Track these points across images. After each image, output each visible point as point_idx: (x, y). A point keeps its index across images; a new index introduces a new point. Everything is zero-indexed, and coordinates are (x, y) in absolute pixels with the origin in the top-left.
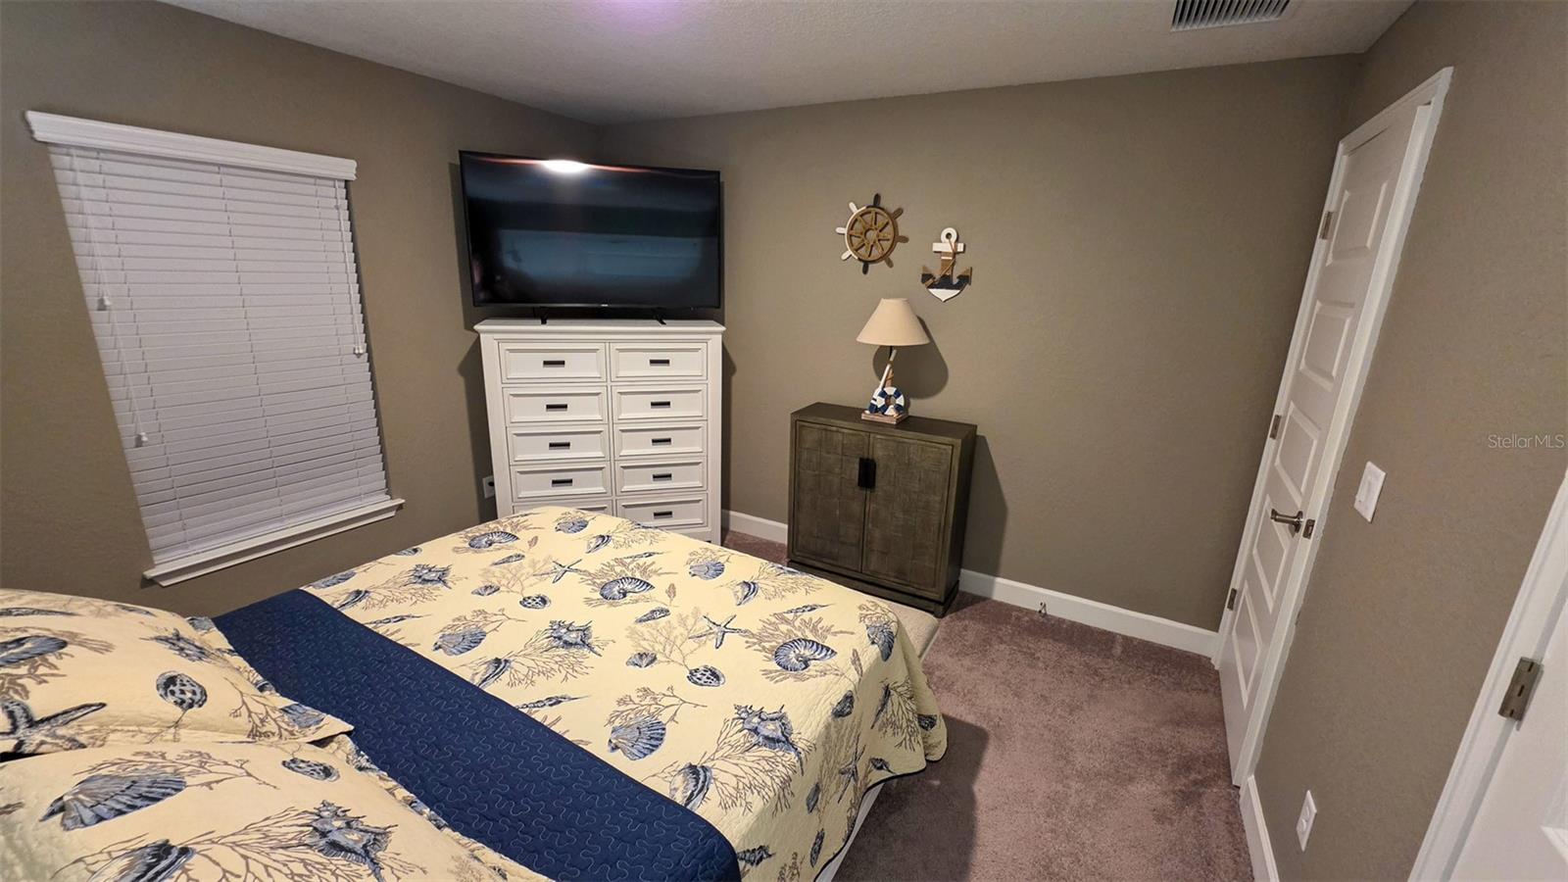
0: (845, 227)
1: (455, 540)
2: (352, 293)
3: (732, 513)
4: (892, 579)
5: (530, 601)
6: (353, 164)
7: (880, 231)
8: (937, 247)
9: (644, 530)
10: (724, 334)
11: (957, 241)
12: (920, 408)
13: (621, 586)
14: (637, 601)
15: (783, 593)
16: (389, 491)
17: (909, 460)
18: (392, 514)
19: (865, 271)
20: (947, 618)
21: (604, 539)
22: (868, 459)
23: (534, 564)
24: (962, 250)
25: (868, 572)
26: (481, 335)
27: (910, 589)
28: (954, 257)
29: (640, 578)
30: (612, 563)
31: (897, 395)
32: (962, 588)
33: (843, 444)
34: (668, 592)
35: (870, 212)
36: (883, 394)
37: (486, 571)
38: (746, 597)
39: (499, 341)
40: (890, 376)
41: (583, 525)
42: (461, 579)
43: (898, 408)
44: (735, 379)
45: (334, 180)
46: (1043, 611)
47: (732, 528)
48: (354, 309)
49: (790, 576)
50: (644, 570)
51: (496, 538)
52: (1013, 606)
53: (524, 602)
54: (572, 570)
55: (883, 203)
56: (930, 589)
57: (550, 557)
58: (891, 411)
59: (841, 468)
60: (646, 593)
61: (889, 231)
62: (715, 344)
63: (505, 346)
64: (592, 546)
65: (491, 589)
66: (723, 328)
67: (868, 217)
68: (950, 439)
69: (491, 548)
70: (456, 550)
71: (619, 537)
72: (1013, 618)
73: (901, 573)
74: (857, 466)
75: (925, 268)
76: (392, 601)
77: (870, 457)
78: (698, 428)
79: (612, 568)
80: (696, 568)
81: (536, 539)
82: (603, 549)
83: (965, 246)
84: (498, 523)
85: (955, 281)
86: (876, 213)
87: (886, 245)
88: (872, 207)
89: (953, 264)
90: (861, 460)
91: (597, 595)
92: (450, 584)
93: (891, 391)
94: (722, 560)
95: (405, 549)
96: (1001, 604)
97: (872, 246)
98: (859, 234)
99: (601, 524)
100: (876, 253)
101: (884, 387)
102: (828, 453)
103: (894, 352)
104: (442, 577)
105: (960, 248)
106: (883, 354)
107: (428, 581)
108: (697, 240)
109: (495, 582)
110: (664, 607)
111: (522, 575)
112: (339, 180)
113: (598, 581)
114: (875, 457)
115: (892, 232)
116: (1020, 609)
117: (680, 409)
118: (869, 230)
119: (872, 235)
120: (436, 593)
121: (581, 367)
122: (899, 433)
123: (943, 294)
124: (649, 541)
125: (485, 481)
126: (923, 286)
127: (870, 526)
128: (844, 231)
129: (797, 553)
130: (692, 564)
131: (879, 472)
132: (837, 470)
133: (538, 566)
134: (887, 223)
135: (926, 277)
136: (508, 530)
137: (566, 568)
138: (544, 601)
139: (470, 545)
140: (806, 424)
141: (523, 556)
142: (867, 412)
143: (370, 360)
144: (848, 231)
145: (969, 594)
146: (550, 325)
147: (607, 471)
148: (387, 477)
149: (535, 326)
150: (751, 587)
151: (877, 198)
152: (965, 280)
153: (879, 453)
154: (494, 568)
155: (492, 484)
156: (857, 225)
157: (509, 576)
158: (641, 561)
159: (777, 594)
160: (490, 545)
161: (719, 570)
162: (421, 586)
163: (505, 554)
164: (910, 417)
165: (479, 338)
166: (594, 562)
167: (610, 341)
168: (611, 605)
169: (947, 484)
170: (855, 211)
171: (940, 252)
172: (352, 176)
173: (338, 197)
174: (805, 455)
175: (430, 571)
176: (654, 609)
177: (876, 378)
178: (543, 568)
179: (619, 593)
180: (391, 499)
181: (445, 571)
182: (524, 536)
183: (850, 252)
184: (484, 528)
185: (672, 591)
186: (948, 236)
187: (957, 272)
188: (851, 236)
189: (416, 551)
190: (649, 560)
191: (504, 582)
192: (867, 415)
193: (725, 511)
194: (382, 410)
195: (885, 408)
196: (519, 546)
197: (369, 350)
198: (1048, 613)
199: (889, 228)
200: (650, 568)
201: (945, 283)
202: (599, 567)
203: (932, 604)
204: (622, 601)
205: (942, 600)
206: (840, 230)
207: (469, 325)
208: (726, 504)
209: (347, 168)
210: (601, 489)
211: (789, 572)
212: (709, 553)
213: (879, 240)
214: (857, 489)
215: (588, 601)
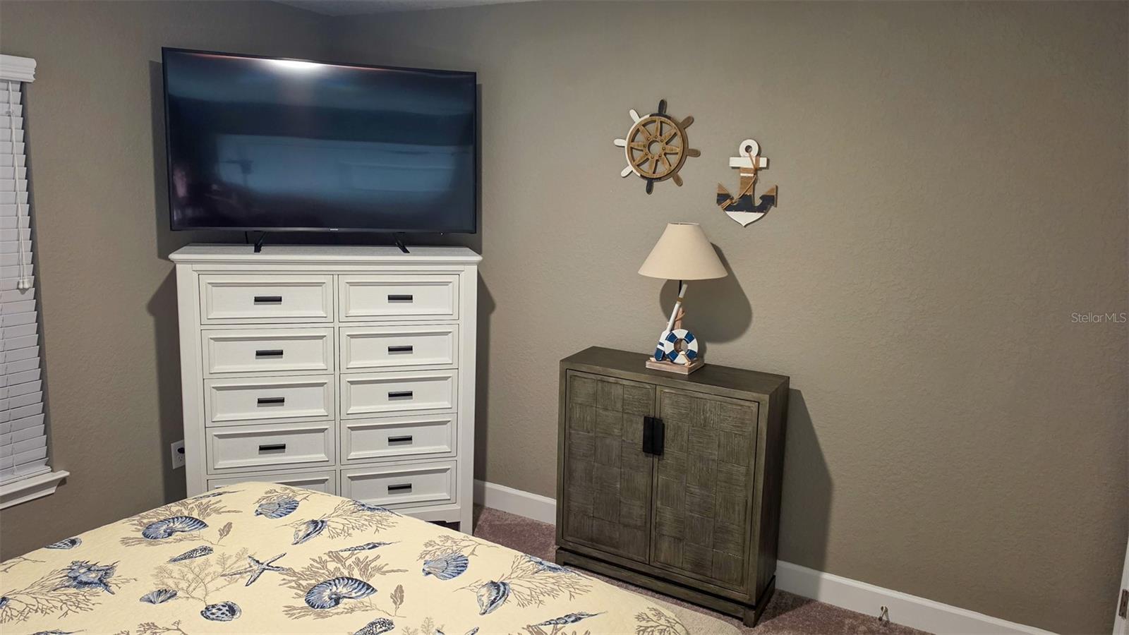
0: (625, 139)
1: (126, 527)
2: (20, 215)
3: (488, 485)
4: (687, 573)
5: (214, 611)
6: (32, 63)
7: (667, 143)
8: (734, 162)
9: (369, 513)
10: (479, 264)
11: (759, 155)
12: (718, 354)
13: (334, 589)
14: (352, 610)
15: (541, 597)
16: (50, 462)
17: (705, 419)
18: (52, 490)
19: (649, 190)
20: (761, 627)
21: (317, 526)
22: (654, 419)
23: (223, 560)
24: (765, 166)
25: (658, 565)
26: (178, 266)
27: (711, 588)
28: (756, 174)
29: (359, 578)
30: (325, 557)
31: (689, 338)
32: (780, 585)
33: (623, 399)
34: (393, 597)
35: (655, 121)
36: (672, 338)
37: (161, 570)
38: (493, 602)
39: (200, 273)
40: (680, 316)
41: (292, 507)
42: (128, 581)
43: (690, 355)
44: (494, 318)
45: (7, 81)
46: (884, 618)
47: (488, 504)
48: (21, 233)
49: (551, 574)
50: (364, 566)
51: (178, 525)
52: (845, 611)
53: (207, 613)
54: (273, 569)
55: (669, 112)
56: (736, 587)
57: (245, 550)
58: (681, 359)
59: (621, 429)
60: (366, 599)
61: (677, 143)
62: (470, 275)
63: (206, 279)
64: (301, 534)
65: (165, 595)
66: (478, 258)
67: (652, 127)
68: (754, 394)
69: (171, 539)
70: (125, 541)
71: (335, 523)
72: (846, 628)
73: (698, 566)
74: (641, 427)
75: (720, 187)
76: (36, 611)
77: (657, 416)
78: (446, 378)
79: (323, 564)
80: (432, 564)
81: (229, 526)
82: (314, 539)
83: (768, 161)
84: (183, 505)
85: (758, 202)
86: (661, 122)
87: (674, 160)
88: (657, 115)
89: (755, 183)
90: (645, 417)
91: (302, 603)
92: (113, 588)
93: (681, 333)
94: (465, 552)
95: (60, 540)
96: (830, 609)
97: (657, 161)
98: (641, 146)
99: (315, 504)
100: (662, 169)
101: (672, 329)
102: (606, 409)
103: (684, 287)
104: (103, 578)
105: (763, 162)
106: (671, 290)
107: (86, 583)
108: (451, 149)
109: (171, 584)
110: (387, 617)
111: (207, 575)
112: (13, 82)
113: (304, 583)
114: (662, 415)
115: (681, 145)
116: (855, 616)
117: (424, 356)
118: (654, 141)
119: (657, 148)
120: (94, 600)
121: (300, 304)
122: (693, 386)
123: (743, 218)
124: (374, 527)
125: (174, 446)
126: (719, 209)
127: (659, 503)
128: (624, 143)
129: (569, 538)
130: (427, 558)
131: (669, 434)
132: (616, 431)
133: (229, 563)
134: (675, 134)
135: (722, 197)
136: (195, 515)
137: (264, 566)
138: (232, 610)
139: (144, 534)
140: (579, 374)
141: (211, 550)
142: (653, 359)
143: (37, 296)
144: (629, 144)
145: (790, 594)
146: (267, 254)
147: (331, 433)
148: (48, 443)
149: (245, 255)
150: (499, 590)
151: (663, 104)
152: (769, 201)
153: (668, 411)
154: (171, 566)
155: (182, 451)
156: (640, 137)
157: (190, 576)
158: (362, 555)
159: (533, 598)
160: (170, 535)
161: (460, 566)
162: (74, 590)
163: (187, 547)
164: (705, 364)
165: (175, 269)
166: (301, 557)
167: (339, 273)
168: (319, 616)
169: (753, 452)
170: (637, 120)
171: (738, 168)
172: (29, 78)
173: (11, 101)
174: (577, 413)
175: (89, 570)
176: (373, 620)
177: (664, 319)
178: (236, 565)
179: (331, 599)
180: (52, 471)
181: (108, 571)
182: (215, 522)
183: (630, 168)
184: (163, 512)
185: (398, 596)
186: (748, 149)
187: (760, 191)
188: (632, 148)
189: (73, 542)
190: (371, 554)
191: (184, 585)
192: (652, 364)
193: (480, 482)
194: (48, 358)
195: (674, 354)
196: (208, 536)
197: (36, 284)
198: (891, 621)
199: (677, 141)
200: (372, 565)
201: (745, 204)
202: (307, 563)
203: (740, 608)
204: (334, 610)
205: (753, 602)
206: (619, 142)
207: (164, 253)
208: (480, 473)
209: (25, 68)
210: (322, 457)
211: (551, 569)
212: (449, 543)
213: (665, 154)
214: (642, 456)
215: (290, 611)
